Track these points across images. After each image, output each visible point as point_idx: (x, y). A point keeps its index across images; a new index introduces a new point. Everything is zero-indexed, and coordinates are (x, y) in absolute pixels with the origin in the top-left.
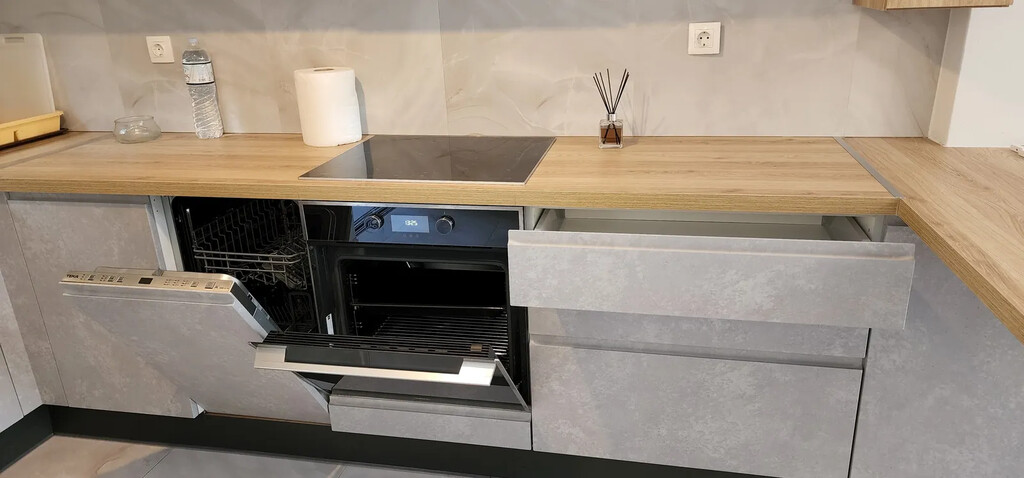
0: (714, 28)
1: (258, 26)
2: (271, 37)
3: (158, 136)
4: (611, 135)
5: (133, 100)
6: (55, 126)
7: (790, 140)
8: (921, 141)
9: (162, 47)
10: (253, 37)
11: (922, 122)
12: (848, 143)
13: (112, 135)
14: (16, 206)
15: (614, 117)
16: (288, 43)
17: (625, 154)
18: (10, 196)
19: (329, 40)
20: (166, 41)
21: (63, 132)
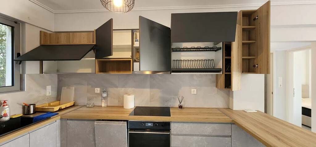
0: (195, 90)
1: (117, 87)
2: (119, 88)
3: (94, 106)
4: (181, 107)
5: (89, 99)
6: (73, 104)
7: (209, 108)
8: (229, 109)
9: (98, 90)
10: (115, 89)
11: (228, 105)
12: (218, 109)
13: (85, 106)
14: (68, 121)
15: (181, 104)
16: (122, 90)
17: (183, 111)
18: (67, 119)
19: (129, 90)
20: (99, 89)
21: (74, 106)
